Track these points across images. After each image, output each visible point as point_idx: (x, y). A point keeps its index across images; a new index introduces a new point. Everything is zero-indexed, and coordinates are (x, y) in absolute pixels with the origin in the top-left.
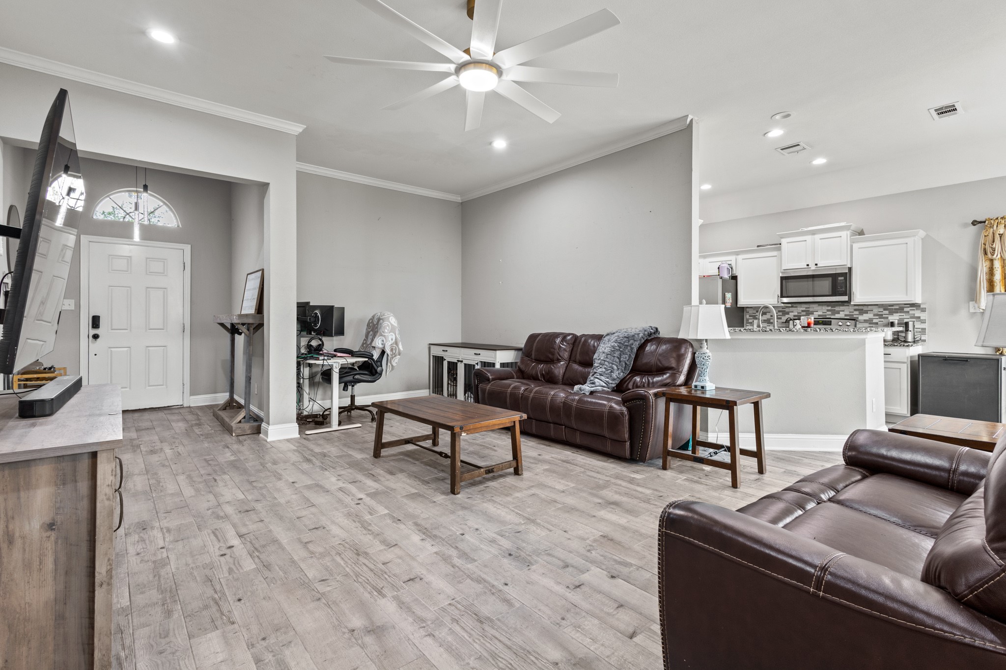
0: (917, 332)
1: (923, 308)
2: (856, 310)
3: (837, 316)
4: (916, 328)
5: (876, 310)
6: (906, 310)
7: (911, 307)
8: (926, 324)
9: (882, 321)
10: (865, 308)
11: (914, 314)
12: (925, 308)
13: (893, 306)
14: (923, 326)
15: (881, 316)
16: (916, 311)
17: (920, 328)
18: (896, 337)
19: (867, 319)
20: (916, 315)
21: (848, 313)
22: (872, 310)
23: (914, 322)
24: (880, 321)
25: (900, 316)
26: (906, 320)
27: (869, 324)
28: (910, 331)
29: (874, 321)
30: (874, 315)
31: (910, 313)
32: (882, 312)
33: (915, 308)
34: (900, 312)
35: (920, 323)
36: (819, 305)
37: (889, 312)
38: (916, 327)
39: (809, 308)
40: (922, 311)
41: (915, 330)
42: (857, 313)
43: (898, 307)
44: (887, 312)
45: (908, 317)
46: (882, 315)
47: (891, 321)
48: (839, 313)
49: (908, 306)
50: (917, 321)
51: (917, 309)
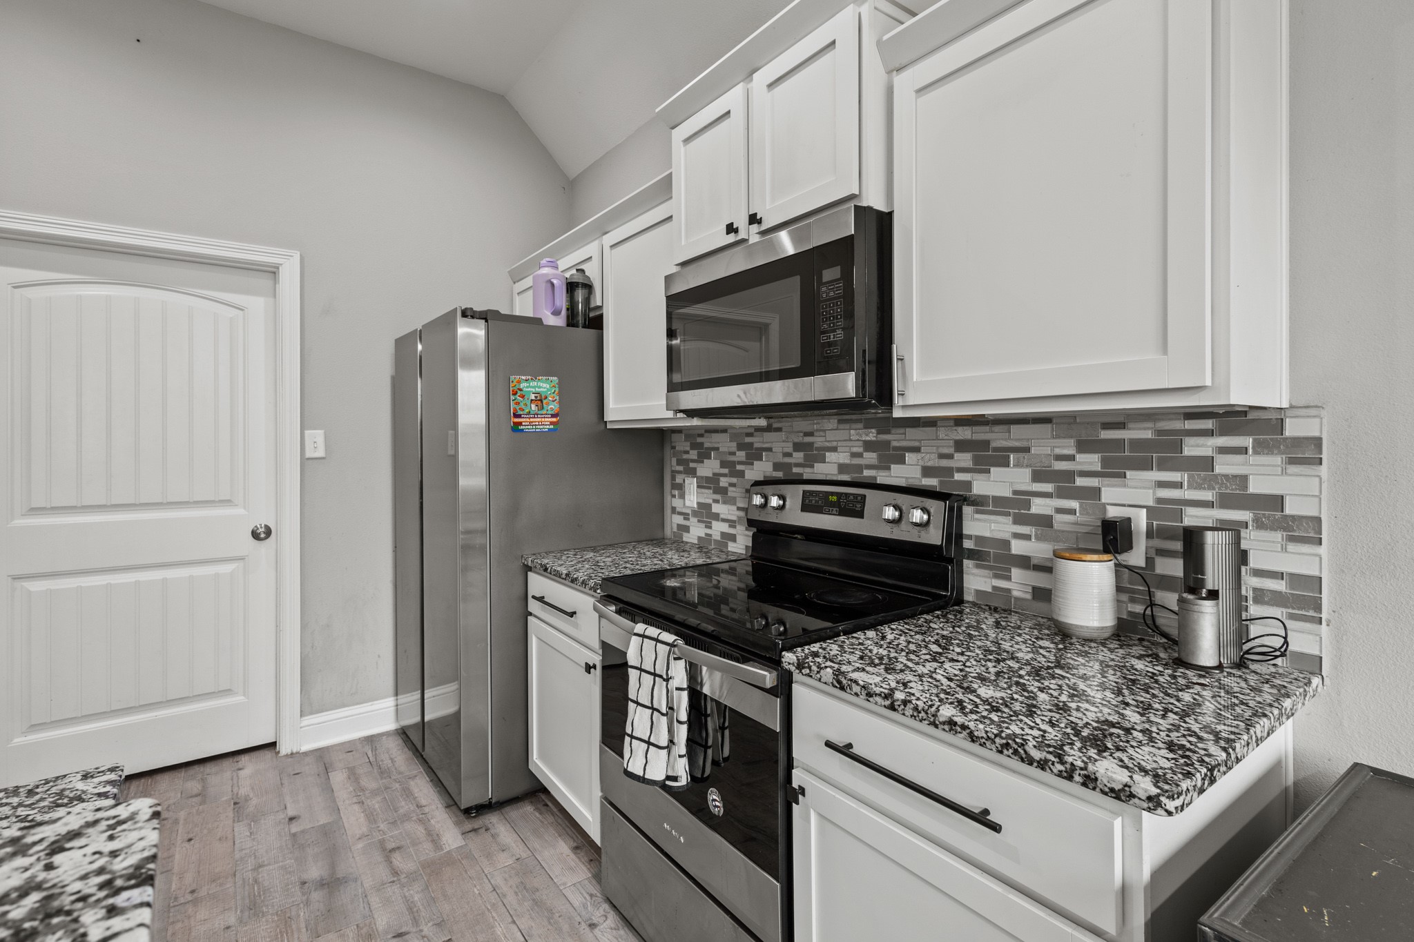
0: (1261, 596)
1: (1298, 442)
2: (961, 446)
3: (899, 474)
4: (1258, 573)
5: (1045, 446)
6: (1194, 448)
7: (1224, 432)
8: (1323, 550)
9: (1072, 512)
10: (998, 438)
11: (1244, 479)
12: (1317, 442)
13: (1121, 426)
14: (1299, 561)
15: (1064, 483)
16: (1252, 459)
17: (1279, 575)
18: (1139, 609)
19: (1007, 493)
20: (1254, 487)
21: (933, 461)
22: (1027, 450)
23: (1234, 529)
24: (1060, 511)
25: (1162, 484)
26: (1193, 517)
27: (1016, 522)
28: (1213, 595)
29: (1034, 510)
30: (1038, 476)
31: (1218, 469)
32: (1071, 458)
33: (1248, 441)
34: (1162, 466)
35: (1278, 536)
36: (840, 422)
37: (1104, 462)
38: (1254, 561)
39: (811, 434)
40: (1293, 461)
41: (1250, 582)
42: (964, 459)
43: (1148, 435)
44: (1091, 461)
45: (1208, 495)
46: (1070, 476)
47: (1113, 513)
48: (902, 461)
49: (1208, 424)
50: (1260, 525)
51: (1260, 448)
